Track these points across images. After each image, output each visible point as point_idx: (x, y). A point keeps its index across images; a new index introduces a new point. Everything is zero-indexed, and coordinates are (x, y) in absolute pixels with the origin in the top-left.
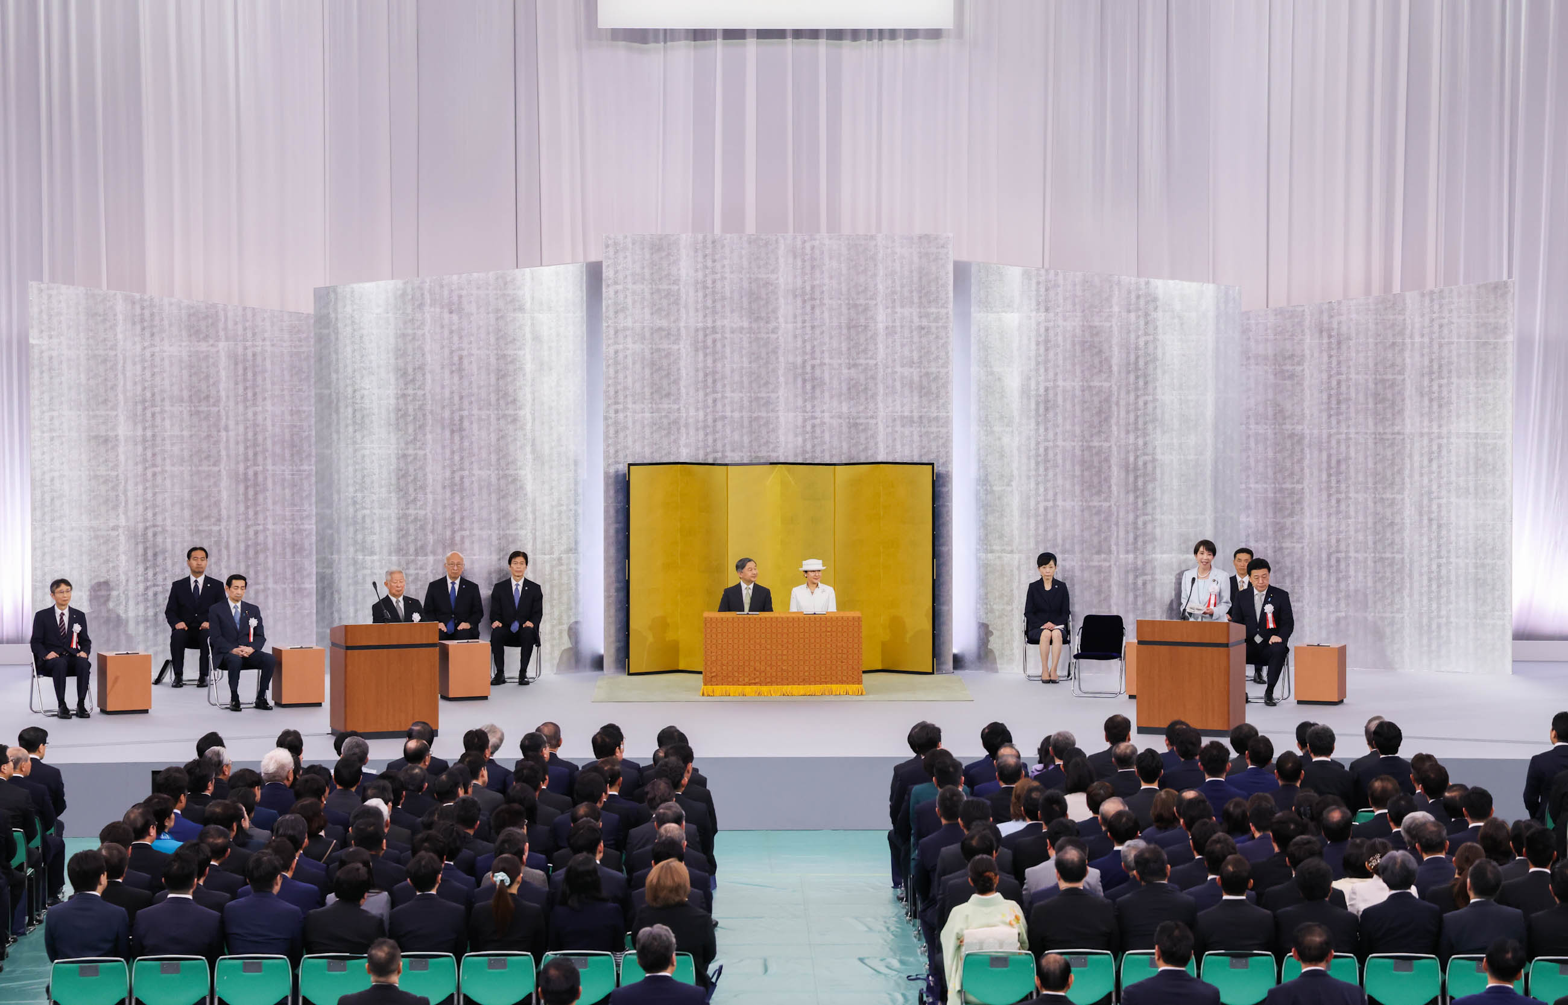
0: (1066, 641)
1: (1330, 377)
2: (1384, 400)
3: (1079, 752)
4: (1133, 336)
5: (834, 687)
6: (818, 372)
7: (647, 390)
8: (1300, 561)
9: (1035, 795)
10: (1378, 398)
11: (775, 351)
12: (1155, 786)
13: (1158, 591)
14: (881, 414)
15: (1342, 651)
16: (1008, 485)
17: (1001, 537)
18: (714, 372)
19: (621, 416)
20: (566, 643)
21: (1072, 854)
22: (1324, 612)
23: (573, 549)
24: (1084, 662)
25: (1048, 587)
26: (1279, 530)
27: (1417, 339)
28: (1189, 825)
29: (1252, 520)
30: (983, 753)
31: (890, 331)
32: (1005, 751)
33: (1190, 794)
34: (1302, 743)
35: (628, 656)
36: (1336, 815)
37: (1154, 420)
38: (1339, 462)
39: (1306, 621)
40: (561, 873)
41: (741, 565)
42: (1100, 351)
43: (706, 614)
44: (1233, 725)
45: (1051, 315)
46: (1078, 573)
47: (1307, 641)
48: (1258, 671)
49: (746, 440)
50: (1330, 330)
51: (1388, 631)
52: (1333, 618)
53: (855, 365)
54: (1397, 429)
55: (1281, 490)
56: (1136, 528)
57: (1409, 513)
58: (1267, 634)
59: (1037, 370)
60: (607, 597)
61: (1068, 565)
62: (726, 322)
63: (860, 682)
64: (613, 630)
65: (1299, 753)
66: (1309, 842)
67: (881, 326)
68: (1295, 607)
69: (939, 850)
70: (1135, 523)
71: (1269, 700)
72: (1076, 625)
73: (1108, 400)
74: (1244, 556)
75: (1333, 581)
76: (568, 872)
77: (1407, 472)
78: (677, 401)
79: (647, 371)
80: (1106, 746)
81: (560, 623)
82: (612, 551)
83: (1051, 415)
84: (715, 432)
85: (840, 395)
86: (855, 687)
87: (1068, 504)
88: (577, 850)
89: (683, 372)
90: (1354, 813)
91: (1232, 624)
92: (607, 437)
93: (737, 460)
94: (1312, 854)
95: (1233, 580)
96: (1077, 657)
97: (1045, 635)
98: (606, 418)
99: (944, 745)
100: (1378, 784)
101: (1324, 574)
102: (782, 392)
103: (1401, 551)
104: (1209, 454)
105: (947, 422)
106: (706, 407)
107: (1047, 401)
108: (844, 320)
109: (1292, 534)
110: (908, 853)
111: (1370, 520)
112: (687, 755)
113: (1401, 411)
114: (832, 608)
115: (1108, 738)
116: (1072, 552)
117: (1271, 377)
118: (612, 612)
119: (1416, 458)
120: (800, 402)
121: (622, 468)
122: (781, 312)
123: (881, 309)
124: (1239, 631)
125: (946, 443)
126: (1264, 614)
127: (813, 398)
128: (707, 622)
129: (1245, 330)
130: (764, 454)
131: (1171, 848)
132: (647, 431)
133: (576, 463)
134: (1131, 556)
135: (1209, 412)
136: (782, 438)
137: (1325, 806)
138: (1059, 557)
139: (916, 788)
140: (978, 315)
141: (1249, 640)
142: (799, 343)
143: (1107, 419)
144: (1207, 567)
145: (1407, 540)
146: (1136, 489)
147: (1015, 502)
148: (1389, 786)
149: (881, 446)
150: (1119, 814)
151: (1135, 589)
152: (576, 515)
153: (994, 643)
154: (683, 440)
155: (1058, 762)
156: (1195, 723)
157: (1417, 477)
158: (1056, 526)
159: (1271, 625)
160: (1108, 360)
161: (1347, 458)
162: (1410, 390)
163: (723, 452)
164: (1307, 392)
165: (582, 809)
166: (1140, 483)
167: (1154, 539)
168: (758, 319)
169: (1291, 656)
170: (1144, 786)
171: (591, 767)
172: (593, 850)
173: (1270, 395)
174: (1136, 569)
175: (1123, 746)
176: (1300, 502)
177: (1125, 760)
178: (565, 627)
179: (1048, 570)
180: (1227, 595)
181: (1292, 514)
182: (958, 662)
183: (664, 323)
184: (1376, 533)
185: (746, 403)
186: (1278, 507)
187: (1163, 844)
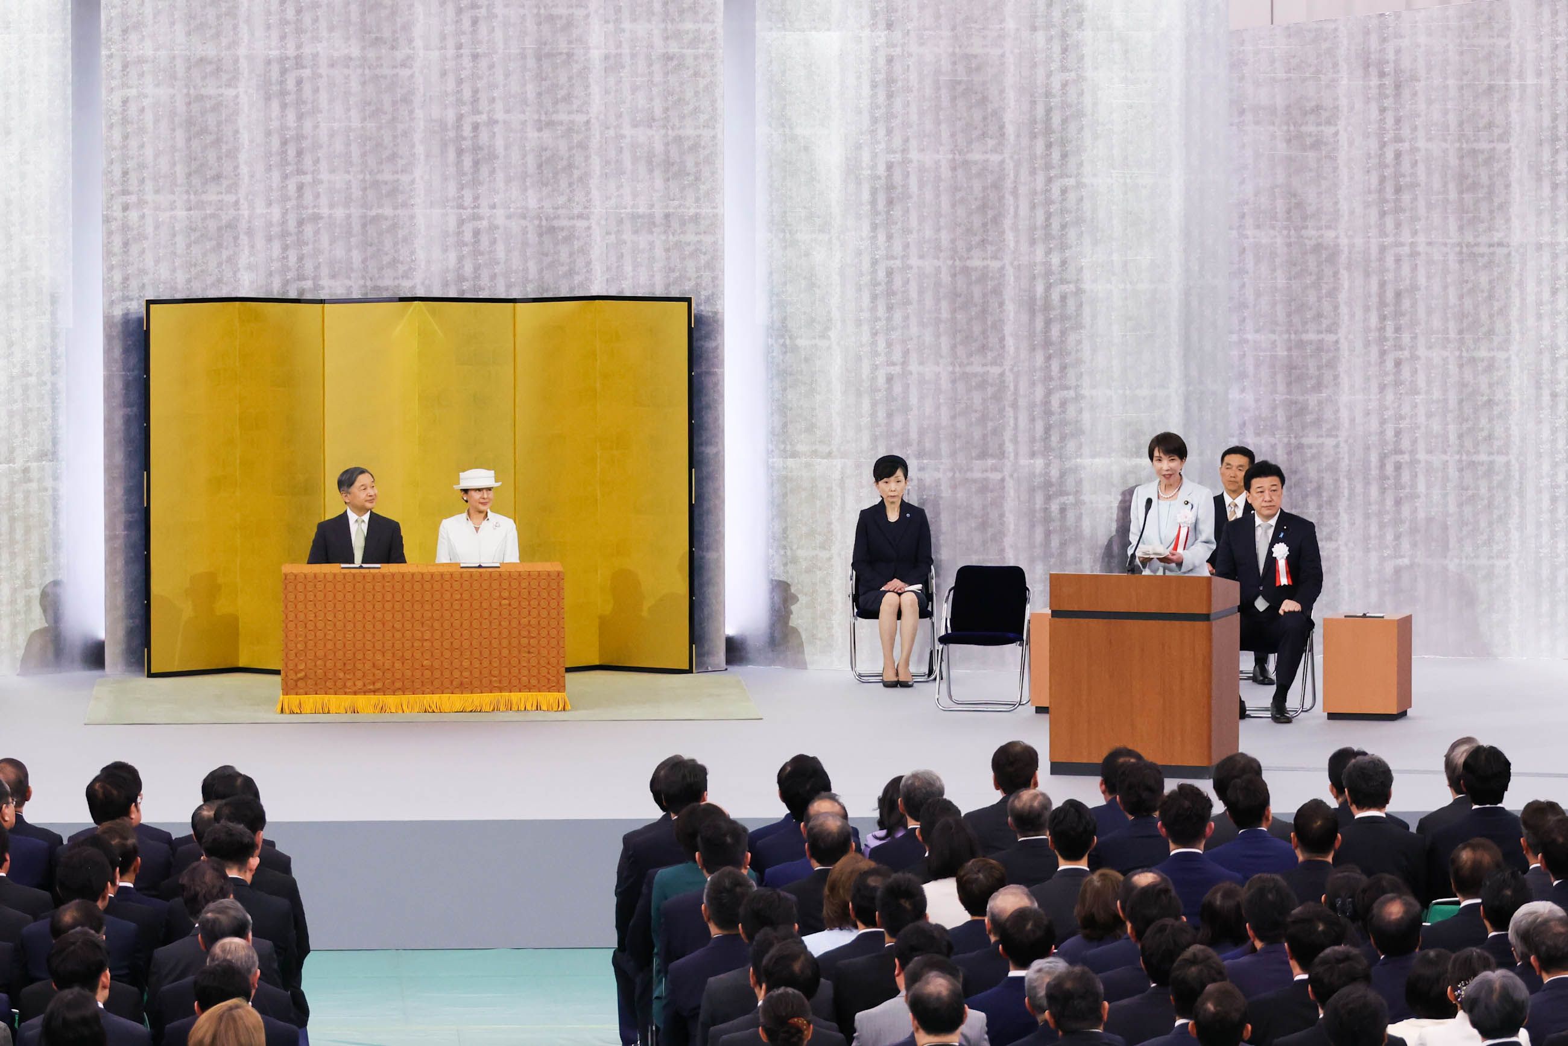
0: (925, 613)
1: (1383, 145)
2: (1474, 186)
3: (950, 808)
4: (1041, 72)
5: (515, 697)
6: (484, 137)
7: (180, 171)
8: (1334, 468)
9: (872, 881)
10: (1466, 183)
11: (406, 100)
12: (1083, 865)
13: (1086, 524)
14: (598, 210)
15: (1405, 626)
16: (824, 336)
17: (811, 428)
18: (299, 137)
19: (133, 215)
20: (38, 620)
21: (938, 985)
22: (1374, 557)
23: (50, 453)
24: (957, 650)
25: (893, 516)
26: (1297, 412)
27: (1530, 80)
28: (1139, 933)
29: (1249, 398)
30: (779, 811)
31: (612, 64)
32: (820, 807)
33: (1145, 879)
34: (1337, 786)
35: (147, 643)
36: (1395, 910)
37: (1079, 221)
38: (1398, 295)
39: (1343, 574)
40: (37, 1021)
41: (347, 481)
42: (984, 100)
43: (288, 568)
44: (1217, 758)
45: (897, 35)
46: (946, 493)
47: (1345, 609)
48: (1261, 662)
49: (356, 256)
50: (1382, 62)
51: (1482, 590)
52: (1389, 568)
53: (550, 124)
54: (1497, 237)
55: (1301, 344)
56: (1048, 413)
57: (1518, 383)
58: (1277, 595)
59: (873, 132)
60: (110, 539)
61: (928, 478)
62: (320, 48)
63: (560, 687)
64: (120, 597)
65: (1333, 803)
66: (1347, 958)
67: (596, 55)
68: (1325, 549)
69: (705, 982)
70: (1046, 403)
71: (1280, 713)
72: (944, 583)
73: (997, 186)
74: (1237, 460)
75: (1389, 503)
76: (47, 1025)
77: (1514, 313)
78: (233, 187)
79: (180, 136)
80: (997, 796)
81: (28, 585)
82: (119, 457)
83: (897, 212)
84: (300, 243)
85: (524, 176)
86: (552, 697)
87: (929, 371)
88: (64, 982)
89: (244, 137)
90: (1426, 904)
91: (1220, 583)
92: (108, 253)
93: (340, 292)
94: (1352, 978)
95: (1219, 501)
96: (944, 640)
97: (889, 602)
98: (107, 220)
99: (713, 796)
100: (1466, 856)
101: (1374, 491)
102: (419, 172)
103: (1504, 450)
104: (1174, 284)
105: (714, 225)
106: (285, 198)
107: (890, 187)
108: (529, 44)
109: (1318, 422)
110: (648, 987)
111: (1453, 397)
112: (256, 818)
113: (1504, 206)
114: (512, 556)
115: (999, 783)
116: (936, 454)
117: (1282, 148)
118: (120, 563)
119: (1531, 287)
120: (452, 189)
121: (136, 307)
122: (418, 31)
123: (595, 24)
124: (1229, 592)
125: (713, 263)
126: (1271, 561)
127: (476, 182)
128: (288, 580)
129: (1236, 64)
130: (389, 283)
131: (1109, 973)
132: (181, 241)
133: (54, 300)
134: (1039, 463)
135: (1175, 206)
136: (421, 255)
137: (1377, 892)
138: (912, 464)
139: (663, 874)
140: (766, 35)
141: (1246, 608)
142: (451, 86)
143: (997, 220)
144: (1172, 481)
145: (1515, 431)
146: (1047, 343)
147: (834, 366)
148: (1486, 858)
149: (598, 269)
150: (1021, 915)
151: (1047, 519)
152: (54, 392)
153: (799, 617)
154: (244, 259)
155: (913, 824)
156: (1152, 755)
157: (1531, 321)
158: (906, 409)
159: (1284, 580)
160: (997, 114)
161: (1414, 288)
162: (1519, 171)
163: (315, 278)
164: (1344, 173)
165: (69, 914)
166: (1055, 331)
167: (1079, 432)
168: (378, 41)
169: (1318, 635)
170: (1064, 866)
171: (83, 839)
172: (91, 983)
173: (1281, 179)
174: (1047, 484)
175: (1026, 797)
176: (1332, 364)
177: (1029, 820)
178: (36, 592)
179: (893, 486)
180: (1208, 529)
181: (1318, 387)
182: (735, 651)
183: (210, 51)
184: (1462, 419)
185: (356, 193)
186: (1294, 373)
187: (1098, 966)
